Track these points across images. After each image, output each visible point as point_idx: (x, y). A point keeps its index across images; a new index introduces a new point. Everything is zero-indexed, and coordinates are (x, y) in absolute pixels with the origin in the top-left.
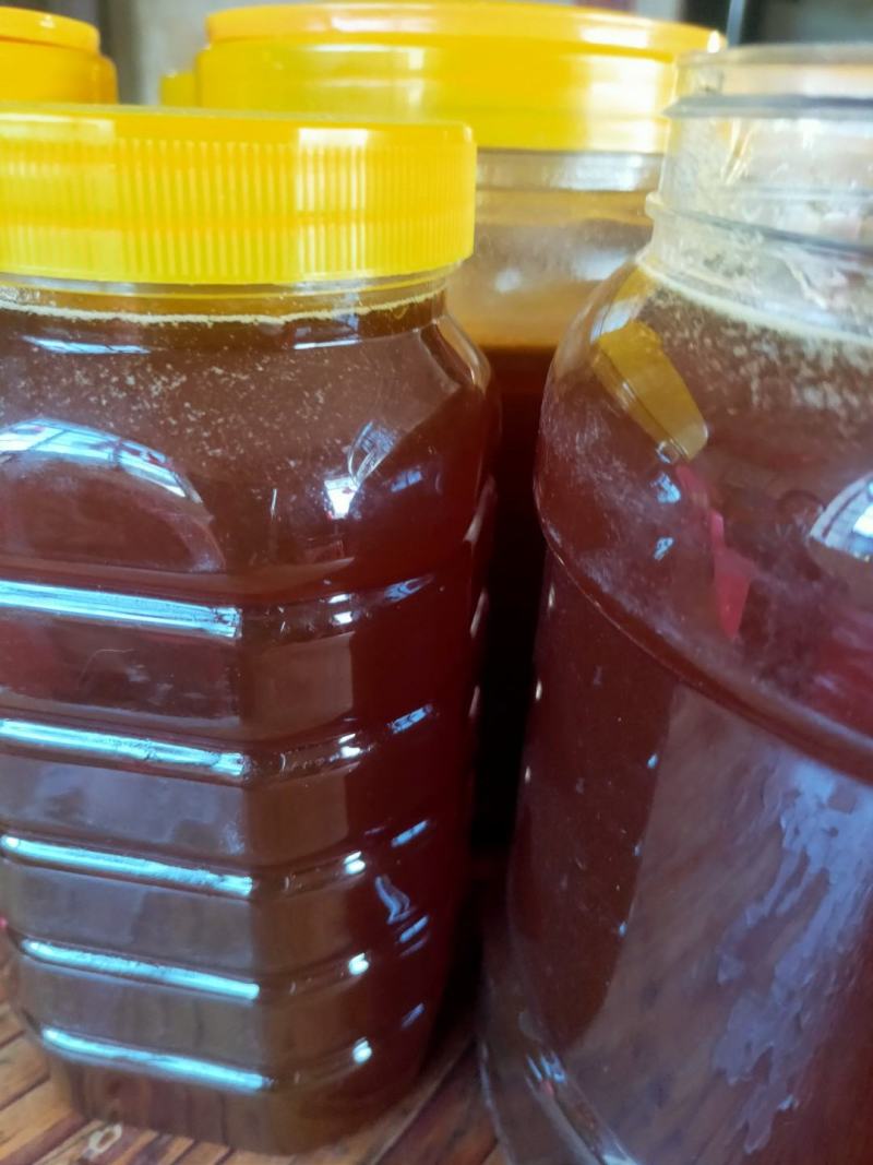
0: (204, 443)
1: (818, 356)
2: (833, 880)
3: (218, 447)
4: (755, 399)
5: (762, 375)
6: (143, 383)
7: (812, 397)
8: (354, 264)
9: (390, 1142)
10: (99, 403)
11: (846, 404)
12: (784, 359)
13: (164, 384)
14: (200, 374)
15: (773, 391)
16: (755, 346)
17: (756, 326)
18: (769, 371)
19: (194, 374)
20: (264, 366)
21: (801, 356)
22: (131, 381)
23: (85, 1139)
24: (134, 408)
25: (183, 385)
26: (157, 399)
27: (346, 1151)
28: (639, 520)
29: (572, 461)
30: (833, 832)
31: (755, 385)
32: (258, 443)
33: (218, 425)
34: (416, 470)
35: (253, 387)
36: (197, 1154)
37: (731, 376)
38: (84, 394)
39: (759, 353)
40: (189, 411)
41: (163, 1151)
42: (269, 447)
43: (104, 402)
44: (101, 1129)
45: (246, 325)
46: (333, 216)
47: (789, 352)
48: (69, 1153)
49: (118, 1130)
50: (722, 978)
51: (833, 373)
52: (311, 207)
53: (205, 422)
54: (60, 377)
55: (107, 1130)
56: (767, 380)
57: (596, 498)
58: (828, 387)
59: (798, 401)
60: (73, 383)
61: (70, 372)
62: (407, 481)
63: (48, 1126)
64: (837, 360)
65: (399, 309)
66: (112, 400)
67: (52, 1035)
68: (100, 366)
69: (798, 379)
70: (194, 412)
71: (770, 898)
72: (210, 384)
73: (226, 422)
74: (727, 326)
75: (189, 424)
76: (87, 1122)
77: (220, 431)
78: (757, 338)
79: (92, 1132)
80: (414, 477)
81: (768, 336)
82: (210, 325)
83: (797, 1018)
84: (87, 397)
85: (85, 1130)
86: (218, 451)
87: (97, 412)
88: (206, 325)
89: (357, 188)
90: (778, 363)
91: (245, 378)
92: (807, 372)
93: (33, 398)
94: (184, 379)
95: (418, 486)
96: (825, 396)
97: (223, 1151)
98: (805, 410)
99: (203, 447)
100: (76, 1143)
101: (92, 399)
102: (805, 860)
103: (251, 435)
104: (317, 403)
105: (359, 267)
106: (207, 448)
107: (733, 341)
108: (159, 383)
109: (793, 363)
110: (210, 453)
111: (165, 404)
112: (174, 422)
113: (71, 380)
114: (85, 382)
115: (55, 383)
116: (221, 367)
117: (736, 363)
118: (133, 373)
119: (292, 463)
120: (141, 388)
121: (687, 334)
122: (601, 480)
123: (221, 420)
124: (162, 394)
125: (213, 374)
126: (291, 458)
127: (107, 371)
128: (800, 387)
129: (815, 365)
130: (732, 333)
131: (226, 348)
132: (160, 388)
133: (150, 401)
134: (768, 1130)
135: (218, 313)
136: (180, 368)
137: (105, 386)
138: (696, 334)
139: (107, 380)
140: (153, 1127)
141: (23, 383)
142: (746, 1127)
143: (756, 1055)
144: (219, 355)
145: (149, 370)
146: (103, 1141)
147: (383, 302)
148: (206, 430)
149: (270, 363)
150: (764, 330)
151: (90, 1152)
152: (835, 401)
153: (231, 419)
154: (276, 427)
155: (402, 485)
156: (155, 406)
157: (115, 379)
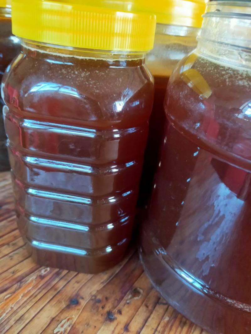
0: (94, 89)
1: (242, 73)
2: (226, 216)
3: (97, 90)
4: (227, 83)
5: (229, 78)
6: (80, 74)
7: (241, 83)
8: (127, 48)
9: (117, 272)
10: (69, 78)
11: (248, 84)
12: (234, 74)
13: (84, 74)
14: (93, 72)
15: (231, 81)
16: (227, 71)
17: (228, 67)
18: (231, 77)
19: (92, 72)
20: (108, 71)
21: (238, 74)
22: (76, 73)
23: (40, 271)
24: (78, 79)
25: (89, 74)
26: (83, 77)
27: (106, 273)
28: (197, 111)
29: (179, 99)
30: (226, 205)
31: (227, 80)
32: (107, 90)
33: (98, 85)
34: (138, 101)
35: (105, 76)
36: (69, 274)
37: (222, 78)
38: (65, 75)
39: (228, 73)
40: (91, 81)
41: (61, 273)
42: (109, 91)
43: (70, 77)
44: (44, 268)
45: (104, 61)
46: (123, 35)
47: (235, 73)
48: (36, 274)
49: (48, 269)
50: (198, 239)
51: (246, 77)
52: (118, 32)
53: (95, 84)
54: (58, 71)
55: (46, 269)
56: (230, 79)
57: (186, 107)
58: (245, 81)
59: (237, 84)
60: (62, 72)
61: (61, 70)
62: (135, 104)
63: (30, 268)
64: (246, 74)
65: (138, 60)
66: (72, 77)
67: (35, 243)
68: (69, 69)
69: (238, 79)
70: (92, 81)
71: (211, 220)
72: (95, 74)
73: (99, 84)
74: (220, 67)
75: (90, 84)
76: (41, 267)
77: (98, 86)
78: (227, 70)
79: (42, 269)
80: (137, 103)
81: (230, 69)
82: (96, 60)
83: (215, 248)
84: (66, 76)
85: (40, 269)
86: (98, 91)
87: (68, 80)
88: (95, 60)
89: (129, 28)
90: (233, 75)
91: (103, 74)
92: (240, 77)
93: (52, 76)
94: (89, 73)
95: (138, 105)
96: (244, 83)
97: (76, 273)
98: (239, 86)
99: (94, 90)
100: (38, 272)
101: (67, 77)
102: (219, 212)
103: (105, 88)
104: (120, 81)
105: (128, 48)
106: (95, 90)
107: (222, 70)
108: (83, 74)
109: (236, 75)
110: (96, 91)
111: (85, 79)
112: (87, 83)
113: (61, 72)
114: (65, 72)
115: (57, 72)
116: (98, 71)
117: (223, 75)
118: (77, 71)
119: (114, 95)
120: (79, 74)
121: (210, 69)
122: (187, 103)
123: (98, 84)
124: (84, 76)
125: (96, 72)
126: (114, 94)
127: (70, 70)
128: (238, 80)
129: (241, 75)
130: (221, 68)
131: (99, 66)
132: (84, 75)
133: (82, 78)
134: (208, 271)
135: (98, 57)
136: (88, 70)
137: (70, 74)
138: (213, 69)
139: (70, 72)
140: (57, 267)
141: (49, 72)
142: (203, 270)
143: (206, 256)
144: (97, 68)
145: (81, 70)
146: (45, 271)
147: (134, 58)
148: (95, 86)
149: (109, 71)
150: (229, 68)
151: (42, 274)
152: (246, 83)
153: (101, 83)
154: (111, 86)
155: (134, 105)
156: (83, 79)
157: (72, 72)
